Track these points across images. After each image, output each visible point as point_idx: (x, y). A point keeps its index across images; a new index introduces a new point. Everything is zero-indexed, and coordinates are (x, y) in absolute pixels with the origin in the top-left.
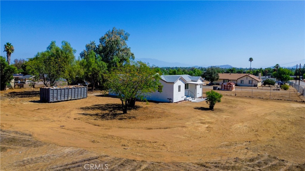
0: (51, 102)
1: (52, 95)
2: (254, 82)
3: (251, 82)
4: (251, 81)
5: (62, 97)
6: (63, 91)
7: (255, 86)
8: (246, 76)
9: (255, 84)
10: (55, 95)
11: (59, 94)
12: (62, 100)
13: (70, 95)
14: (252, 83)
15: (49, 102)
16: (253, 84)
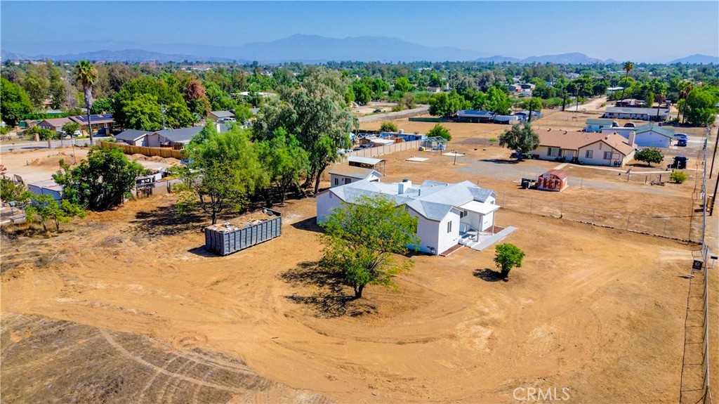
0: (226, 255)
1: (227, 242)
2: (615, 156)
3: (608, 156)
4: (608, 154)
5: (242, 243)
6: (244, 232)
7: (618, 165)
8: (599, 143)
9: (618, 161)
10: (232, 242)
11: (238, 239)
12: (242, 248)
13: (254, 237)
14: (611, 159)
15: (223, 256)
16: (613, 161)
